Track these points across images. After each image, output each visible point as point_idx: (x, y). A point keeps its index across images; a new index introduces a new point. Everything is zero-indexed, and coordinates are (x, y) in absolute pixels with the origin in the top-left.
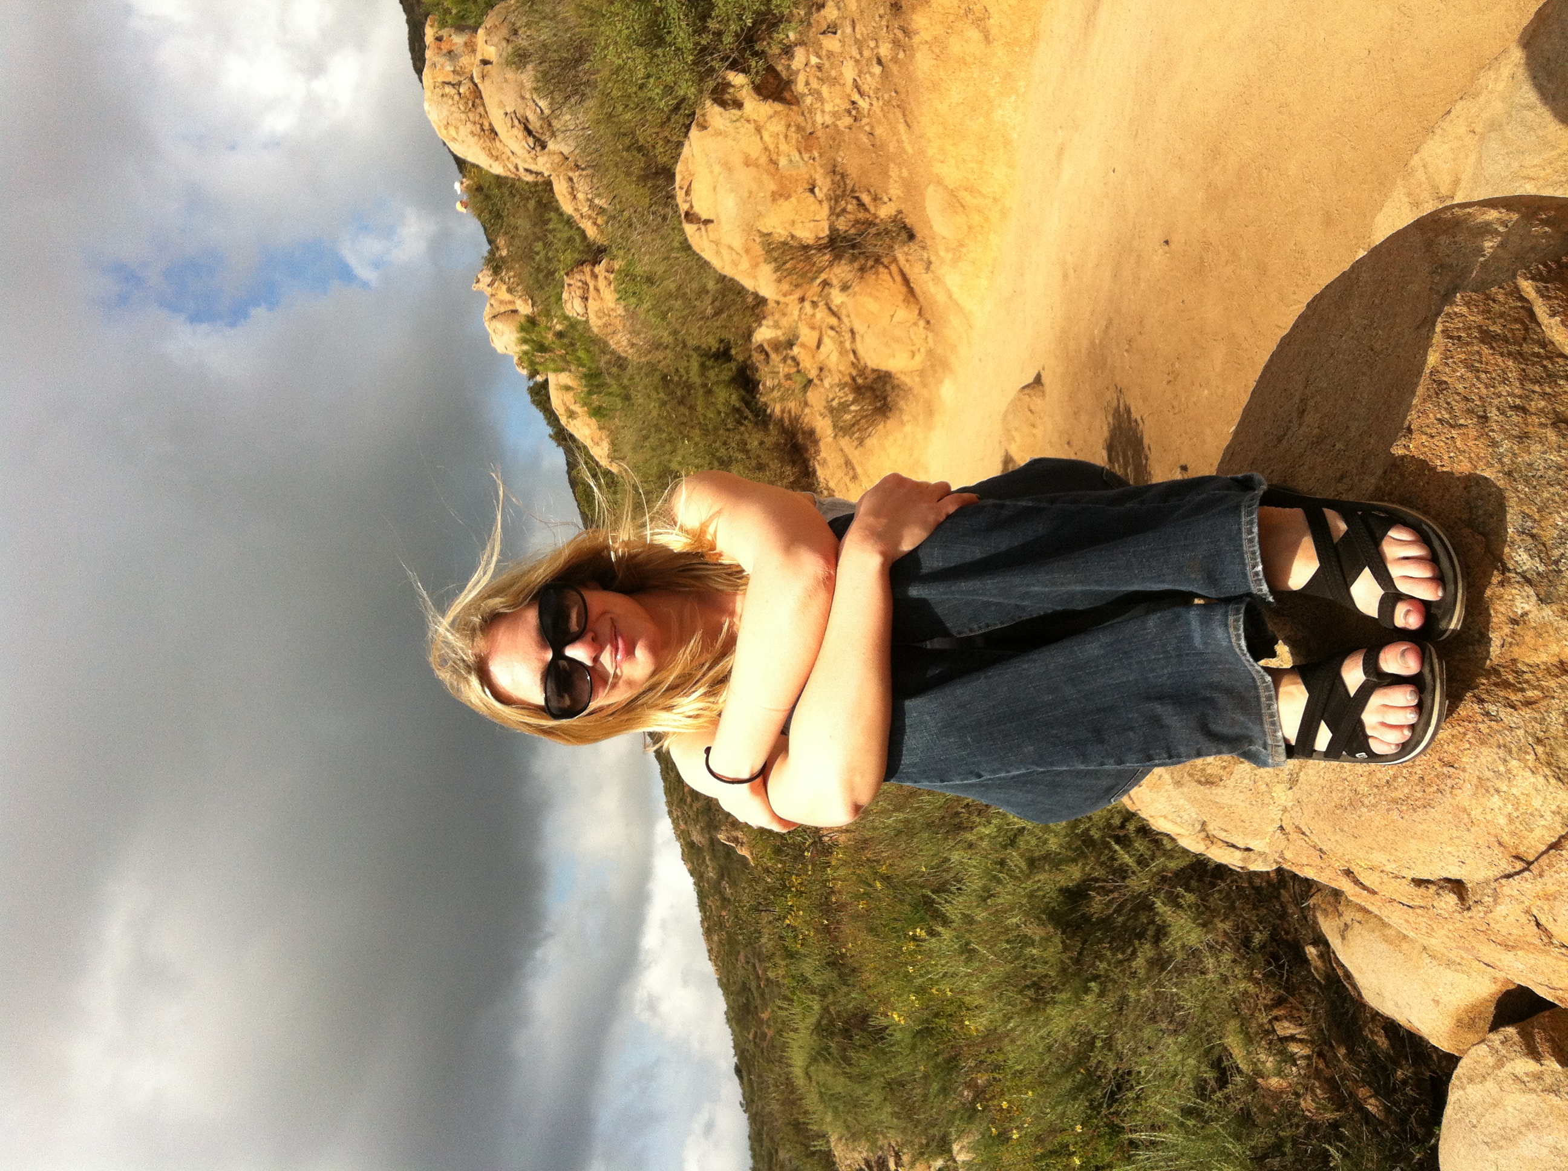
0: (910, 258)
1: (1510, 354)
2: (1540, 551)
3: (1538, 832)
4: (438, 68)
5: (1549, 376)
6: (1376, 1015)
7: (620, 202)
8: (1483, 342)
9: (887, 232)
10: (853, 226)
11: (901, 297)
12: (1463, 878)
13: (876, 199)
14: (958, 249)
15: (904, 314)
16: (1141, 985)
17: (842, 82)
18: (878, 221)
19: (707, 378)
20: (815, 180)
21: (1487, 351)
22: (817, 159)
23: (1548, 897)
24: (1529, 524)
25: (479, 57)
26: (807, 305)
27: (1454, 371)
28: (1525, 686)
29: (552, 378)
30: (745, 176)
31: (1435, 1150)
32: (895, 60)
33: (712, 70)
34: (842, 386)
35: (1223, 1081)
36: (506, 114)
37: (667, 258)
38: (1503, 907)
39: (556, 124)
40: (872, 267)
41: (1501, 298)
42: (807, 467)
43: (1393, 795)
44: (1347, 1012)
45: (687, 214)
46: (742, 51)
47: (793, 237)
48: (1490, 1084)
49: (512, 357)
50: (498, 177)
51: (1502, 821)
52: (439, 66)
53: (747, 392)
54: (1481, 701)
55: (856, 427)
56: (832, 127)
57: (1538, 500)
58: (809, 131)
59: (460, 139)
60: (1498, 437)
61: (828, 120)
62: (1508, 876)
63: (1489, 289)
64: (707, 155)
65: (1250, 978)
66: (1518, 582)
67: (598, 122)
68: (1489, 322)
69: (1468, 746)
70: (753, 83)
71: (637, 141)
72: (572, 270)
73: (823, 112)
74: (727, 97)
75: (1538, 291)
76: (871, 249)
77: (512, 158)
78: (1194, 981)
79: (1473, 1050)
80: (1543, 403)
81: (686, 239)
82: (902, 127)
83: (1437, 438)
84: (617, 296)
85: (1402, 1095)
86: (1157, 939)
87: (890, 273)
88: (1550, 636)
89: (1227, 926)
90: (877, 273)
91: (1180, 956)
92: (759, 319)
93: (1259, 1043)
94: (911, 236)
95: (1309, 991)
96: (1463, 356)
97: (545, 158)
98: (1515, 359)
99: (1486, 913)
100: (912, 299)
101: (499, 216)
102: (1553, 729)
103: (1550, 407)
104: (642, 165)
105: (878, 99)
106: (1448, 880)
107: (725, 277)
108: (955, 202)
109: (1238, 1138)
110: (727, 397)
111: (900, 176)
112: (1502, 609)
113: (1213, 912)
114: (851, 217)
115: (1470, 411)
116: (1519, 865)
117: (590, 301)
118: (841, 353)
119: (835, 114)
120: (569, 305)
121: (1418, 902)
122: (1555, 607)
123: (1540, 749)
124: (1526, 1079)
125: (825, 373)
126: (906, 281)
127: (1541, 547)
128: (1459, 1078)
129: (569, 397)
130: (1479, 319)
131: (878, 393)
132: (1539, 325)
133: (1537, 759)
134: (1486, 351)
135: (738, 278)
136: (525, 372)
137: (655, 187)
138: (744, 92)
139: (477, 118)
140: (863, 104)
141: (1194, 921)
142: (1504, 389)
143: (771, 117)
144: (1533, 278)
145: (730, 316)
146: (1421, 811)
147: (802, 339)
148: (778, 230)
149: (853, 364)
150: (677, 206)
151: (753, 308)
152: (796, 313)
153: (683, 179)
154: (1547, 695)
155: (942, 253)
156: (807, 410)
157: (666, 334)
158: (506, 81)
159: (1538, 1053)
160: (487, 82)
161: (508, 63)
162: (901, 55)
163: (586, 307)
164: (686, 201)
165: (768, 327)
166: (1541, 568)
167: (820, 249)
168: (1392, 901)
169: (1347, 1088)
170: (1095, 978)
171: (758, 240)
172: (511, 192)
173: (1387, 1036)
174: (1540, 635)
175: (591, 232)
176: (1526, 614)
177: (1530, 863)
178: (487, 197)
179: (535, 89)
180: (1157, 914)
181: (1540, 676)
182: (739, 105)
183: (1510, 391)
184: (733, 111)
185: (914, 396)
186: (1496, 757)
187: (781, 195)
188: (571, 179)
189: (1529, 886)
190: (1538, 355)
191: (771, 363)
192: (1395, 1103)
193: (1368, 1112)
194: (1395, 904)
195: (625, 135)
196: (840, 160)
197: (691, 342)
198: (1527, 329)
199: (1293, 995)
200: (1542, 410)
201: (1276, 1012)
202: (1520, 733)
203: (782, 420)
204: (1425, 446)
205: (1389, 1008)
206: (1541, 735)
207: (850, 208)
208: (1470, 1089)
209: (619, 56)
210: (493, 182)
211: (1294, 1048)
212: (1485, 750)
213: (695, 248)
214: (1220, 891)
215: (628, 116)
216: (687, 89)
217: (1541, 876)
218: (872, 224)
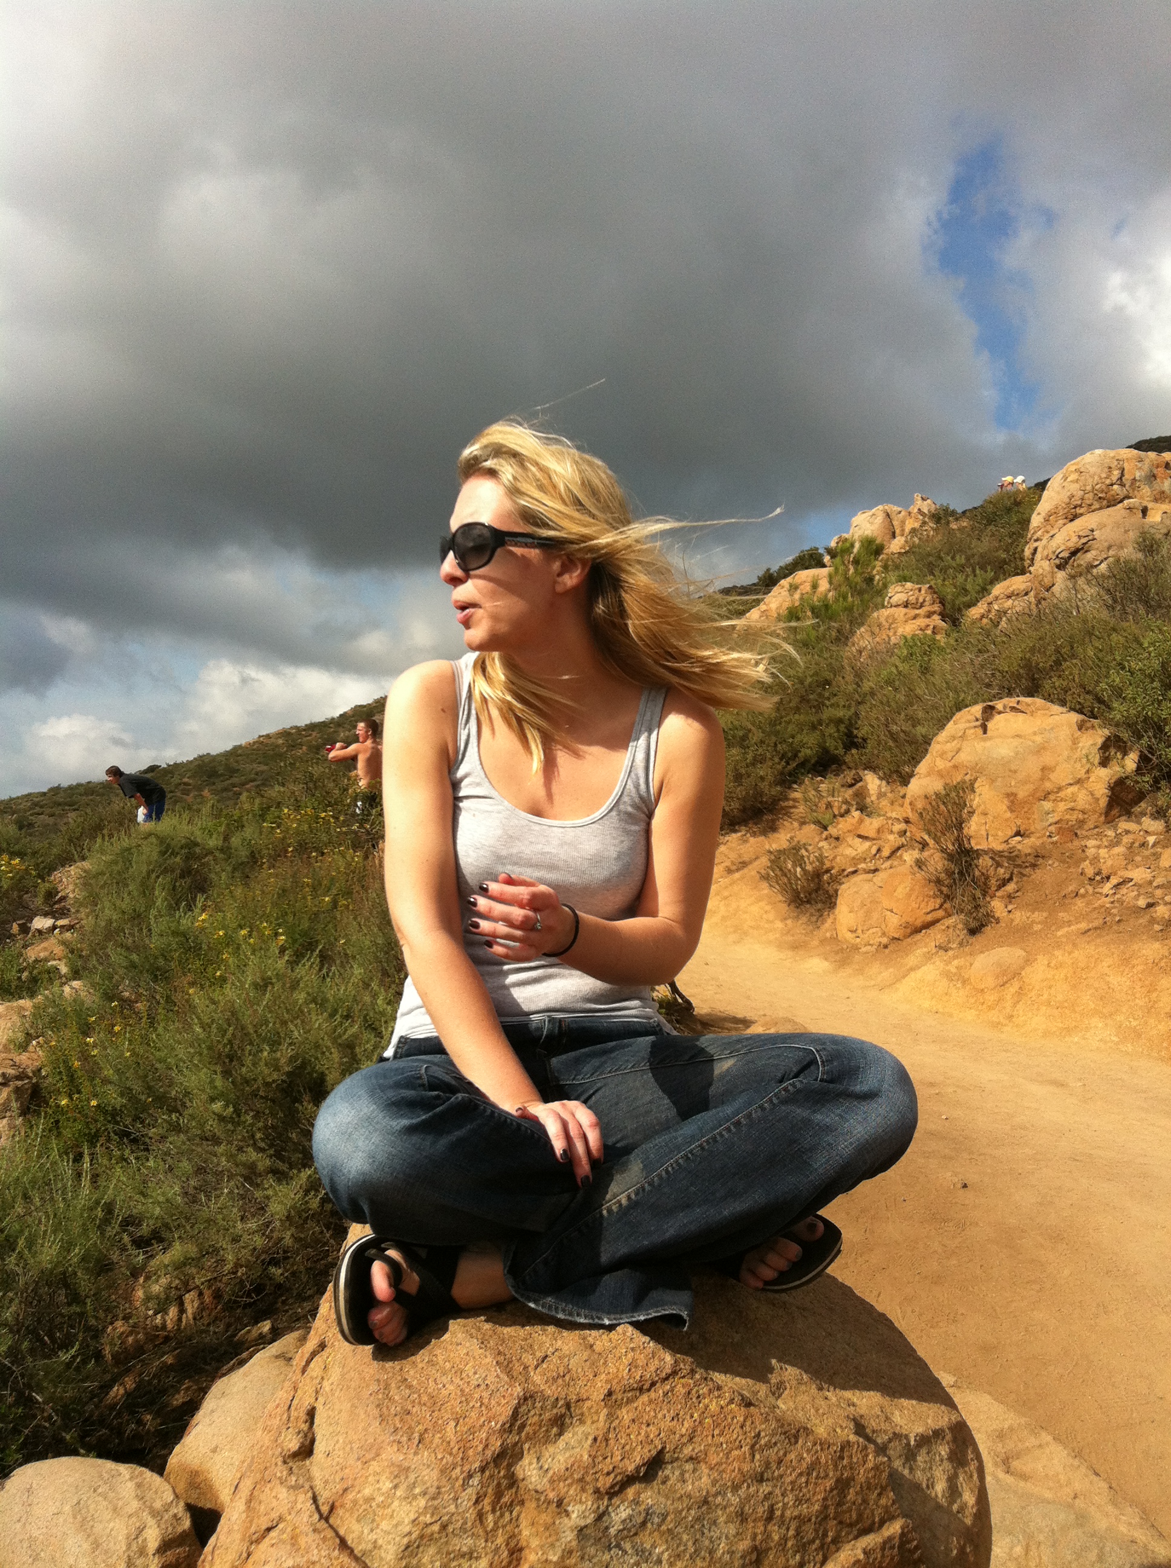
0: (951, 930)
1: (825, 1507)
2: (629, 1530)
3: (356, 1527)
4: (1138, 464)
5: (804, 1545)
6: (204, 1391)
7: (1003, 642)
8: (838, 1481)
9: (977, 907)
10: (983, 874)
11: (911, 920)
12: (315, 1456)
13: (1010, 897)
14: (960, 978)
15: (894, 922)
16: (231, 1157)
17: (1129, 867)
18: (988, 899)
19: (827, 725)
20: (1028, 837)
21: (828, 1485)
22: (1050, 840)
23: (294, 1538)
24: (656, 1520)
25: (1150, 505)
26: (903, 826)
27: (809, 1451)
28: (498, 1513)
29: (824, 572)
30: (1032, 767)
31: (76, 1453)
32: (1153, 921)
33: (1140, 737)
34: (821, 859)
35: (141, 1243)
36: (1092, 531)
37: (948, 688)
38: (285, 1495)
39: (1081, 581)
40: (942, 892)
41: (883, 1501)
42: (739, 824)
43: (393, 1385)
44: (206, 1363)
45: (992, 708)
46: (1159, 767)
47: (971, 813)
48: (135, 1504)
49: (848, 532)
50: (1029, 521)
51: (367, 1492)
52: (1139, 465)
53: (814, 765)
54: (482, 1470)
55: (779, 873)
56: (1083, 855)
57: (679, 1529)
58: (1079, 832)
59: (1065, 484)
60: (742, 1492)
61: (1091, 852)
62: (315, 1499)
63: (893, 1490)
64: (1052, 729)
65: (237, 1265)
66: (598, 1508)
67: (1085, 621)
68: (858, 1488)
69: (439, 1457)
70: (1127, 777)
71: (1065, 660)
72: (935, 593)
73: (1099, 847)
74: (1113, 751)
75: (890, 1539)
76: (959, 892)
77: (1047, 536)
78: (235, 1210)
79: (167, 1487)
80: (776, 1538)
81: (967, 706)
82: (1083, 926)
83: (741, 1432)
84: (909, 637)
85: (128, 1421)
86: (274, 1171)
87: (935, 910)
88: (546, 1538)
89: (288, 1241)
90: (935, 896)
91: (258, 1194)
92: (887, 778)
93: (177, 1277)
94: (973, 932)
95: (228, 1326)
96: (823, 1460)
97: (1047, 568)
98: (821, 1512)
99: (280, 1478)
100: (909, 930)
101: (990, 522)
102: (456, 1541)
103: (772, 1544)
104: (1041, 665)
105: (1112, 903)
106: (313, 1441)
107: (930, 744)
108: (1008, 976)
109: (84, 1259)
110: (809, 744)
111: (1033, 922)
112: (571, 1492)
113: (301, 1227)
114: (991, 872)
115: (767, 1465)
116: (325, 1509)
117: (904, 610)
118: (854, 858)
119: (1096, 858)
120: (899, 589)
121: (293, 1413)
122: (574, 1543)
123: (436, 1528)
124: (140, 1540)
125: (834, 843)
126: (927, 926)
127: (633, 1531)
128: (141, 1474)
129: (806, 588)
130: (861, 1476)
131: (814, 896)
132: (856, 1538)
133: (427, 1525)
134: (829, 1483)
135: (928, 756)
136: (833, 544)
137: (1019, 677)
138: (1118, 768)
139: (1088, 502)
140: (1107, 888)
141: (294, 1207)
142: (790, 1499)
143: (1092, 795)
144: (903, 1535)
145: (890, 749)
146: (376, 1412)
147: (867, 820)
148: (977, 799)
149: (844, 870)
150: (1001, 698)
151: (897, 771)
152: (894, 815)
153: (1029, 705)
154: (489, 1536)
155: (956, 962)
156: (796, 824)
157: (871, 684)
158: (1126, 532)
159: (165, 1551)
160: (1124, 513)
161: (1143, 534)
162: (1157, 927)
163: (897, 606)
164: (1005, 707)
165: (880, 786)
166: (612, 1531)
167: (959, 840)
168: (295, 1389)
169: (134, 1366)
170: (237, 1112)
171: (967, 778)
172: (1014, 533)
173: (184, 1404)
174: (547, 1529)
175: (975, 612)
176: (568, 1515)
177: (327, 1520)
178: (1009, 510)
179: (1118, 560)
180: (299, 1171)
181: (508, 1528)
182: (1104, 763)
183: (788, 1506)
184: (1098, 756)
185: (812, 932)
186: (429, 1484)
187: (1012, 802)
188: (1026, 594)
189: (305, 1520)
190: (825, 1535)
191: (843, 789)
192: (119, 1415)
193: (112, 1387)
194: (292, 1393)
195: (1072, 648)
196: (1050, 862)
197: (863, 710)
198: (851, 1525)
199: (223, 1310)
200: (769, 1537)
201: (207, 1294)
202: (452, 1508)
203: (787, 799)
204: (733, 1419)
205: (209, 1403)
206: (450, 1528)
207: (1001, 871)
208: (130, 1485)
209: (1152, 644)
210: (1025, 517)
211: (173, 1312)
212: (435, 1474)
213: (958, 715)
214: (322, 1232)
215: (1091, 653)
216: (1119, 710)
217: (314, 1530)
218: (985, 893)
